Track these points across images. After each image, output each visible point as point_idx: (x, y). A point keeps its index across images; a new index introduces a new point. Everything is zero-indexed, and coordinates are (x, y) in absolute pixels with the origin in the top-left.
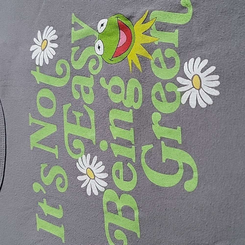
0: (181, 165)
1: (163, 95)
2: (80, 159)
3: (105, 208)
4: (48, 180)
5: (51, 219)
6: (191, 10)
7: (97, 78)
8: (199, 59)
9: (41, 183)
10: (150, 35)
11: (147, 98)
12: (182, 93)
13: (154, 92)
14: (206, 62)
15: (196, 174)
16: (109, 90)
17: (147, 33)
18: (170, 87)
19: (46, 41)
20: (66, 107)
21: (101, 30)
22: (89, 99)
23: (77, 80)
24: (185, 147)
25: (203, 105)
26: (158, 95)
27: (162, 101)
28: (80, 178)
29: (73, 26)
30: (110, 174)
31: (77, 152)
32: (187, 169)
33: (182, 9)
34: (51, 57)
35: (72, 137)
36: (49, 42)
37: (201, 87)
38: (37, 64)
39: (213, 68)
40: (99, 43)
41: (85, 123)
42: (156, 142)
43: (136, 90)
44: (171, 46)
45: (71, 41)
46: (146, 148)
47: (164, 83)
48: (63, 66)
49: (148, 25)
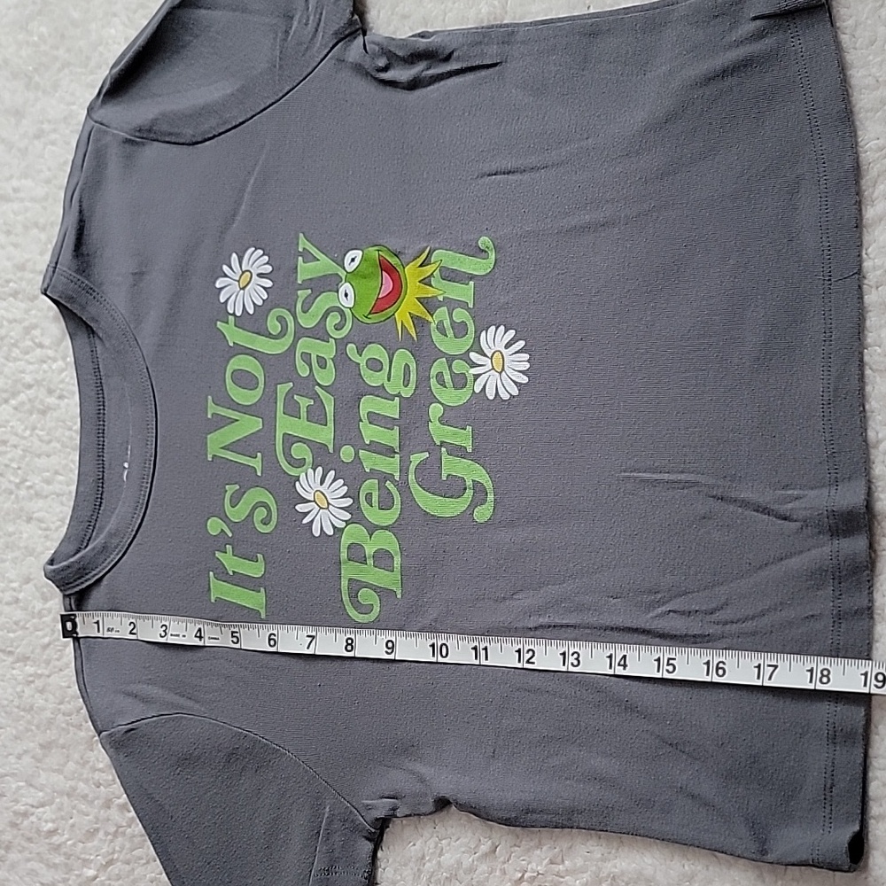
0: (469, 483)
1: (447, 377)
2: (303, 476)
3: (344, 555)
4: (237, 514)
5: (240, 580)
6: (493, 256)
7: (342, 344)
8: (502, 328)
9: (225, 518)
10: (431, 286)
11: (423, 381)
12: (477, 377)
13: (433, 372)
14: (512, 333)
15: (491, 497)
16: (363, 365)
17: (426, 281)
18: (459, 366)
19: (248, 273)
20: (283, 389)
21: (350, 267)
22: (326, 377)
23: (304, 345)
24: (476, 456)
25: (505, 396)
26: (440, 376)
27: (445, 387)
28: (300, 508)
29: (301, 254)
30: (356, 499)
31: (300, 463)
32: (479, 489)
33: (480, 252)
34: (260, 303)
35: (289, 440)
36: (254, 276)
37: (503, 369)
38: (231, 312)
39: (521, 344)
40: (346, 287)
41: (316, 415)
42: (434, 448)
43: (407, 366)
44: (464, 305)
45: (296, 279)
46: (417, 458)
47: (450, 359)
48: (281, 319)
49: (429, 269)
